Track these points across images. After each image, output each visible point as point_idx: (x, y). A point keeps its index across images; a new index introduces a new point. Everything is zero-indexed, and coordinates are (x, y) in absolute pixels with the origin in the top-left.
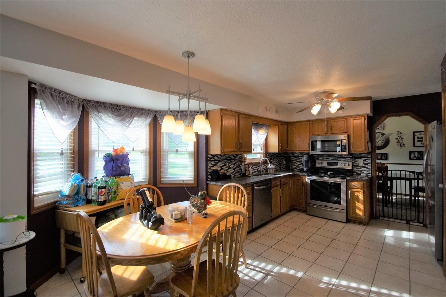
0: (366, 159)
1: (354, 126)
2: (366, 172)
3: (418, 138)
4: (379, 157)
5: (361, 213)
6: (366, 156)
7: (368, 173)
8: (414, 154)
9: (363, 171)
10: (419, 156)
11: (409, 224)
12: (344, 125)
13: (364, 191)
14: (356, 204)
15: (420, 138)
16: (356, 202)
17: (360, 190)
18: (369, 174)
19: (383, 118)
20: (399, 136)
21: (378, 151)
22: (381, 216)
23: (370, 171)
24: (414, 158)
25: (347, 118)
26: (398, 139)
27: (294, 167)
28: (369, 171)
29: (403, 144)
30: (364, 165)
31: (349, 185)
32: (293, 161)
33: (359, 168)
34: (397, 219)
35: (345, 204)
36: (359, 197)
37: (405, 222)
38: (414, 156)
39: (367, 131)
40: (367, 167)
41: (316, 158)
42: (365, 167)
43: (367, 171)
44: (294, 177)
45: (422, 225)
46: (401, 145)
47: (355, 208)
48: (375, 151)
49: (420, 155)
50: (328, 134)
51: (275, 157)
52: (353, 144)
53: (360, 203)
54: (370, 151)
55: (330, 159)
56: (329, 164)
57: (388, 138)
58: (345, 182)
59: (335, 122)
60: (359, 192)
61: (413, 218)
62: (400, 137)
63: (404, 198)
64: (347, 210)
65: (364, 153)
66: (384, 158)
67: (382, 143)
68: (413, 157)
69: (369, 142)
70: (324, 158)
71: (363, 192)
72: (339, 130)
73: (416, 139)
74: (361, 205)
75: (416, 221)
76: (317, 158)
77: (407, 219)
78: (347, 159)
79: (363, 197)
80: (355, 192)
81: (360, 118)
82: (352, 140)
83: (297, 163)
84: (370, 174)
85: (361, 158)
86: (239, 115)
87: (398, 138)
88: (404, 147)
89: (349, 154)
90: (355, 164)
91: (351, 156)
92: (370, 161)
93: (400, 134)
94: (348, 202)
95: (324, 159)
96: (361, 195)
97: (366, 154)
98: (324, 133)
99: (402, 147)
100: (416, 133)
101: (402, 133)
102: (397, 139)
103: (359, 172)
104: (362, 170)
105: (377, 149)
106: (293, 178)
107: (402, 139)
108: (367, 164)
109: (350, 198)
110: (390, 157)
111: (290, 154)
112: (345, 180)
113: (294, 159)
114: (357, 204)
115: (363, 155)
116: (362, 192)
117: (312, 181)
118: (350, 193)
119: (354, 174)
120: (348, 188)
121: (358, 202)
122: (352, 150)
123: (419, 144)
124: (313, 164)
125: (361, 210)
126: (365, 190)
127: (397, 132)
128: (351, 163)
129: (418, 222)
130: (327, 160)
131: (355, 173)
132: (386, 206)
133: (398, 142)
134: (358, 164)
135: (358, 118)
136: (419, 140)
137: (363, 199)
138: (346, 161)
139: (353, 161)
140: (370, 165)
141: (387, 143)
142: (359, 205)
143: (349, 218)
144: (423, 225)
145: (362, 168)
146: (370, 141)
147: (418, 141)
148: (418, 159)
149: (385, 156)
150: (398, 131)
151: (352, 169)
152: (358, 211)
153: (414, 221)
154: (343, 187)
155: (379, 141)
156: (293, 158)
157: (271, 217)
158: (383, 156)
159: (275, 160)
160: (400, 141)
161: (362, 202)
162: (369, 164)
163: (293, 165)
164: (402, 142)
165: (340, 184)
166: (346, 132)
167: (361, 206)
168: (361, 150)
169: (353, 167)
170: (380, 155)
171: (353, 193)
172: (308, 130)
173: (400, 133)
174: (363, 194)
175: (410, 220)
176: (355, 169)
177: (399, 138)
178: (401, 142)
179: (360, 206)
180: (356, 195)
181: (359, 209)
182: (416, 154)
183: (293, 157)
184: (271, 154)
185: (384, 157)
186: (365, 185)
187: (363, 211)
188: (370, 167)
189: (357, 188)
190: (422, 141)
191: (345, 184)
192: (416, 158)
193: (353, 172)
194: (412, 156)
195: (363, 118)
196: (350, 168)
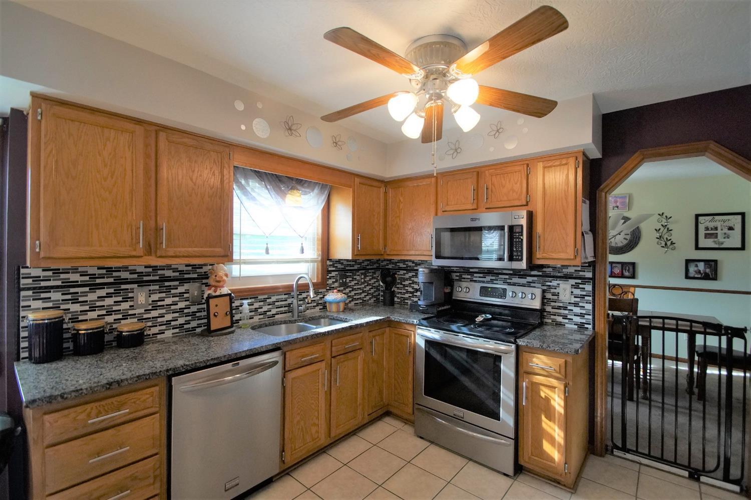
0: (579, 281)
1: (547, 186)
2: (577, 319)
3: (707, 229)
4: (617, 271)
5: (556, 455)
6: (581, 273)
7: (584, 321)
8: (697, 266)
9: (569, 317)
10: (708, 270)
11: (698, 480)
12: (519, 183)
13: (566, 387)
14: (544, 425)
15: (712, 229)
16: (543, 418)
17: (554, 382)
18: (586, 326)
19: (629, 163)
20: (662, 225)
21: (612, 258)
22: (618, 448)
23: (590, 317)
24: (696, 276)
25: (528, 165)
26: (661, 231)
27: (407, 296)
28: (586, 317)
29: (672, 243)
30: (573, 300)
31: (525, 365)
32: (405, 280)
33: (559, 308)
34: (661, 460)
35: (511, 421)
36: (552, 402)
37: (686, 474)
38: (696, 271)
39: (584, 202)
40: (581, 304)
41: (454, 276)
42: (576, 305)
43: (582, 315)
44: (389, 326)
45: (736, 488)
46: (668, 244)
47: (540, 434)
48: (605, 257)
49: (710, 267)
50: (479, 210)
51: (358, 270)
52: (542, 238)
53: (554, 422)
54: (591, 259)
55: (488, 278)
56: (484, 291)
57: (638, 228)
58: (513, 355)
59: (498, 176)
60: (552, 388)
61: (711, 464)
62: (666, 225)
63: (671, 369)
64: (516, 439)
65: (574, 266)
66: (627, 274)
67: (624, 239)
68: (694, 273)
69: (587, 233)
70: (475, 275)
71: (562, 387)
72: (505, 198)
73: (702, 232)
74: (556, 428)
75: (720, 473)
76: (458, 274)
77: (692, 466)
78: (529, 279)
79: (562, 403)
80: (542, 388)
81: (564, 162)
82: (539, 228)
83: (412, 285)
84: (590, 327)
85: (567, 277)
86: (157, 133)
87: (660, 229)
88: (675, 249)
89: (532, 266)
90: (549, 296)
91: (540, 273)
92: (589, 287)
93: (664, 220)
94: (520, 413)
95: (475, 279)
96: (556, 397)
97: (579, 269)
98: (470, 207)
99: (670, 250)
100: (700, 218)
101: (671, 217)
102: (657, 231)
103: (560, 319)
104: (566, 312)
105: (610, 253)
106: (387, 330)
107: (669, 230)
108: (583, 297)
109: (526, 403)
110: (640, 271)
111: (398, 264)
112: (513, 346)
113: (407, 276)
114: (546, 424)
115: (571, 270)
116: (559, 389)
117: (429, 343)
118: (527, 387)
119: (546, 324)
120: (521, 371)
121: (550, 417)
122: (538, 256)
123: (710, 243)
124: (448, 290)
125: (556, 446)
126: (571, 383)
127: (659, 215)
128: (538, 292)
129: (726, 479)
130: (480, 282)
131: (550, 321)
132: (631, 399)
133: (660, 238)
134: (558, 295)
135: (557, 163)
136: (708, 234)
137: (562, 411)
138: (529, 285)
139: (545, 288)
140: (590, 298)
141: (634, 240)
142: (550, 427)
143: (521, 462)
144: (742, 490)
145: (569, 308)
146: (590, 231)
147: (707, 236)
148: (706, 277)
149: (630, 270)
150: (661, 213)
151: (542, 311)
152: (547, 446)
153: (712, 475)
154: (507, 369)
155: (616, 235)
156: (404, 274)
157: (284, 462)
158: (625, 270)
159: (358, 278)
160: (665, 237)
161: (559, 422)
162: (587, 298)
163: (405, 291)
164: (669, 238)
165: (500, 357)
166: (524, 203)
167: (558, 434)
168: (563, 256)
169: (543, 304)
170: (620, 266)
171: (534, 387)
172: (433, 199)
173: (666, 217)
174: (563, 397)
175: (701, 468)
176: (548, 309)
177: (662, 229)
178: (667, 239)
179: (555, 431)
180: (543, 395)
181: (552, 441)
182: (701, 266)
183: (405, 272)
184: (345, 263)
185: (628, 270)
186: (570, 369)
187: (563, 450)
188: (589, 307)
189: (545, 373)
190: (716, 236)
191: (512, 359)
192: (699, 276)
193: (542, 317)
194: (692, 269)
195: (572, 161)
196: (536, 304)
